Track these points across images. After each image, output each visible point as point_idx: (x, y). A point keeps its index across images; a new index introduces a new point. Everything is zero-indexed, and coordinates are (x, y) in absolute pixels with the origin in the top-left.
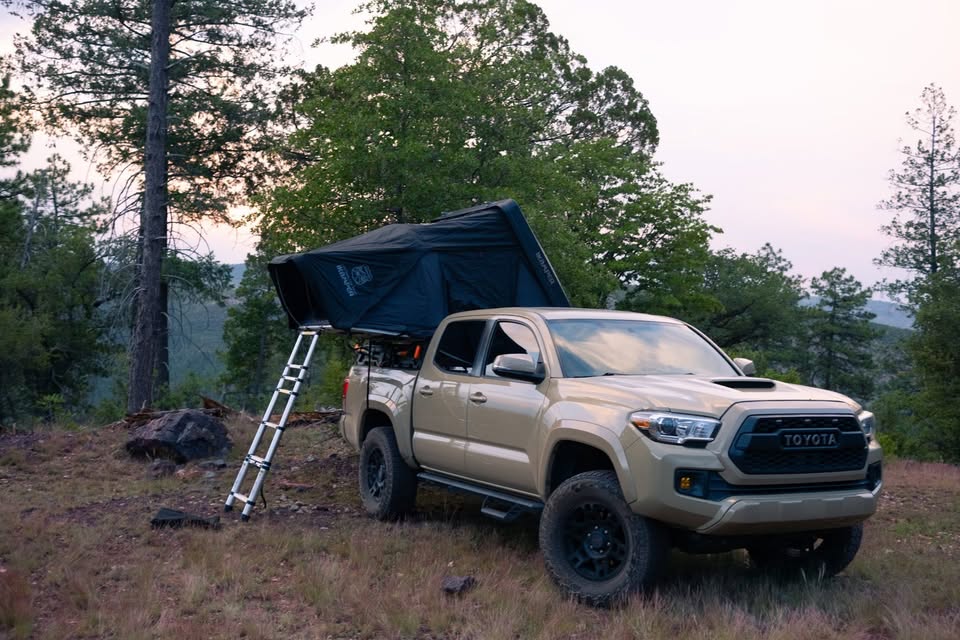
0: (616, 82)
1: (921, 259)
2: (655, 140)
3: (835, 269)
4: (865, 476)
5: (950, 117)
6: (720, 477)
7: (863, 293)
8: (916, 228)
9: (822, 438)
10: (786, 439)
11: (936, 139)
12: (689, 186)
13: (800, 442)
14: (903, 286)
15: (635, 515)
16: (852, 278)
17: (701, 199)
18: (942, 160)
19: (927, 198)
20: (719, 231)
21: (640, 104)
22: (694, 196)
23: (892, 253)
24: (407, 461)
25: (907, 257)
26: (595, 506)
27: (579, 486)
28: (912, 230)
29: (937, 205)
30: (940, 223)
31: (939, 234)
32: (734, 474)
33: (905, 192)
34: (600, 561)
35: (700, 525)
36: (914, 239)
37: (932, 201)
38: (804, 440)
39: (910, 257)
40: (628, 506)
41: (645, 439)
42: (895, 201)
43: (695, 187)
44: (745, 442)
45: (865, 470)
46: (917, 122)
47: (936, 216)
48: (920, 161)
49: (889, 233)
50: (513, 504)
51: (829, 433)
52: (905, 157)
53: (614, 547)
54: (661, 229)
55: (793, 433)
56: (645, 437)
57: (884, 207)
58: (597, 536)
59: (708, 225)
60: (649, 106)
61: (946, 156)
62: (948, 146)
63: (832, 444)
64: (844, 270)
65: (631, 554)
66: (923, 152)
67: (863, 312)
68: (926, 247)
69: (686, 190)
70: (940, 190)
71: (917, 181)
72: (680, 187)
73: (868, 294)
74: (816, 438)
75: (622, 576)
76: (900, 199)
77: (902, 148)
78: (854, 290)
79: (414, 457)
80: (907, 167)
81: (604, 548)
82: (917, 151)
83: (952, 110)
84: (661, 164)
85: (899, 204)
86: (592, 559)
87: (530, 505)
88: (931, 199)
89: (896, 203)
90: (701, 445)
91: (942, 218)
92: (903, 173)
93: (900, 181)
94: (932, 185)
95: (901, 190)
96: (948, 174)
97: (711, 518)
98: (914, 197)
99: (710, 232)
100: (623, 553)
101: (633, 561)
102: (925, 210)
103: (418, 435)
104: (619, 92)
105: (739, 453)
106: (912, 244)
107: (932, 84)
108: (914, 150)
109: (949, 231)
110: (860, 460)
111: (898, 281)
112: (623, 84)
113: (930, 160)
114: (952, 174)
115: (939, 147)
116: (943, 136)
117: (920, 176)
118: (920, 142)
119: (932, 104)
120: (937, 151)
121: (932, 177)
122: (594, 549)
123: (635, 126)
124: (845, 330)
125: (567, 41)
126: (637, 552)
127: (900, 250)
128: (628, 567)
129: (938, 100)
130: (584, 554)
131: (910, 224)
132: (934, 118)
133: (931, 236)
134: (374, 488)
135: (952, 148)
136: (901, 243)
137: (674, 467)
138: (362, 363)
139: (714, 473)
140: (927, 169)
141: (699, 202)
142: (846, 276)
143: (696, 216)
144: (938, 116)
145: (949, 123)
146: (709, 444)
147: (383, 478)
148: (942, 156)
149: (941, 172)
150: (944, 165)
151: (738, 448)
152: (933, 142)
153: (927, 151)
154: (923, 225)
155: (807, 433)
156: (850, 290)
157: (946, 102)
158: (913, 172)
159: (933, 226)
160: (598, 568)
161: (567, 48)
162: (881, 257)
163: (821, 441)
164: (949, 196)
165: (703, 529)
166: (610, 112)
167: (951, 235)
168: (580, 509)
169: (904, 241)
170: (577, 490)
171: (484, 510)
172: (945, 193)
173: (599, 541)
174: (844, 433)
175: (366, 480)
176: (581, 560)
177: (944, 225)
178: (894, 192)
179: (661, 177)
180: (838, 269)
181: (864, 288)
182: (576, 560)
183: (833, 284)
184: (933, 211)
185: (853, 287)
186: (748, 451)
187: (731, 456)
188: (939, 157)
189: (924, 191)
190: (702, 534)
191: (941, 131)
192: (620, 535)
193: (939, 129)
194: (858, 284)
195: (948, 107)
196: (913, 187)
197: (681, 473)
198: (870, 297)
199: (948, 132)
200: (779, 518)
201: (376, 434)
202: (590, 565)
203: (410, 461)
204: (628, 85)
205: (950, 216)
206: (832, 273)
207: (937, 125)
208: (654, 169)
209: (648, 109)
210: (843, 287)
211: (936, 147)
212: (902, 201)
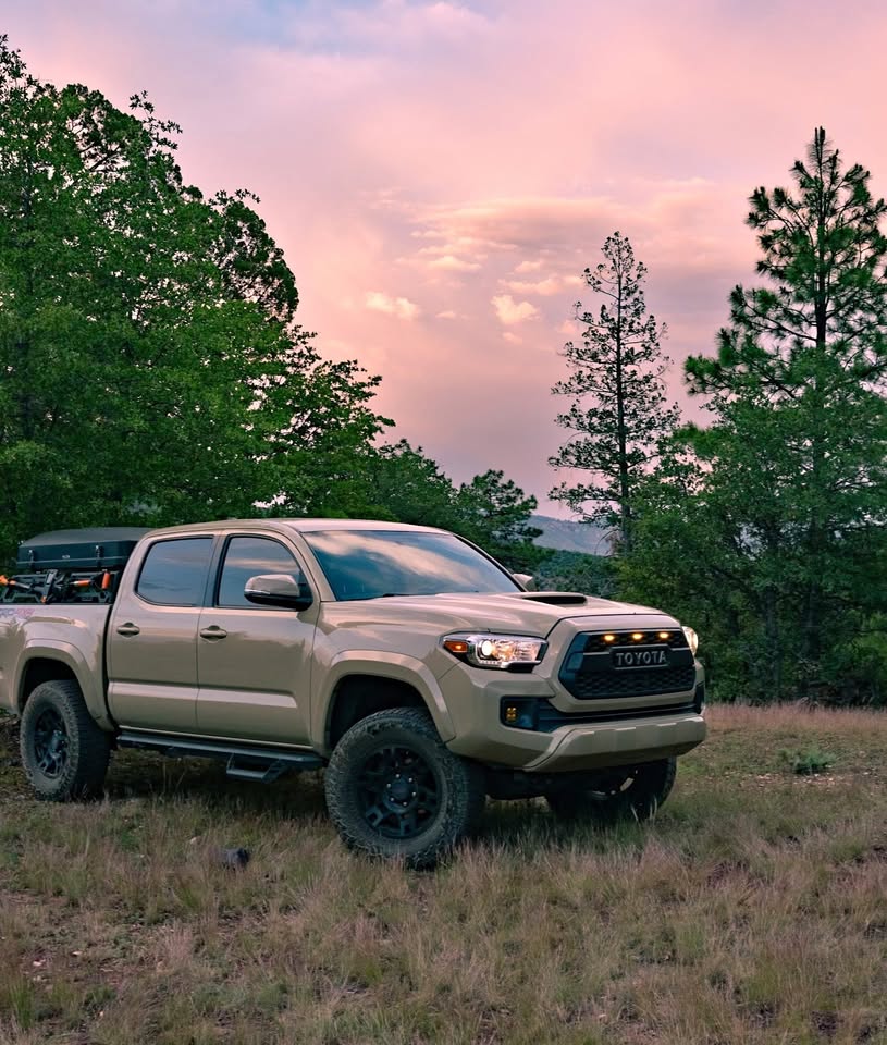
0: (240, 224)
1: (608, 457)
2: (293, 304)
3: (490, 472)
4: (692, 700)
5: (639, 276)
6: (550, 705)
7: (525, 503)
8: (600, 418)
9: (652, 656)
10: (618, 658)
11: (623, 304)
12: (353, 365)
13: (631, 660)
14: (586, 491)
15: (452, 754)
16: (511, 483)
17: (367, 381)
18: (631, 330)
19: (614, 379)
20: (391, 423)
21: (272, 255)
22: (357, 377)
23: (573, 450)
24: (99, 722)
25: (590, 455)
26: (397, 750)
27: (377, 728)
28: (595, 420)
29: (625, 388)
30: (630, 411)
31: (628, 425)
32: (565, 701)
33: (586, 372)
34: (403, 815)
35: (527, 762)
36: (599, 432)
37: (619, 384)
38: (635, 658)
39: (593, 454)
40: (444, 746)
41: (462, 665)
42: (574, 383)
43: (359, 366)
44: (576, 664)
45: (693, 692)
46: (599, 283)
47: (625, 402)
48: (604, 331)
49: (568, 425)
50: (275, 760)
51: (658, 649)
52: (585, 327)
53: (422, 797)
54: (315, 420)
55: (625, 651)
56: (463, 664)
57: (561, 391)
58: (401, 784)
59: (376, 416)
60: (283, 257)
61: (635, 325)
62: (637, 313)
63: (663, 663)
64: (501, 473)
65: (446, 802)
66: (607, 321)
67: (526, 528)
68: (614, 442)
69: (348, 371)
70: (629, 368)
71: (601, 357)
72: (340, 366)
73: (532, 504)
74: (647, 656)
75: (435, 830)
76: (580, 381)
77: (581, 316)
78: (514, 499)
79: (110, 716)
80: (588, 339)
81: (409, 799)
82: (600, 319)
83: (641, 268)
84: (313, 335)
85: (580, 387)
86: (394, 814)
87: (300, 759)
88: (618, 380)
89: (576, 386)
90: (526, 668)
91: (633, 405)
92: (583, 348)
93: (580, 357)
94: (619, 362)
95: (583, 369)
96: (638, 349)
97: (542, 753)
98: (598, 379)
99: (379, 423)
100: (435, 802)
101: (449, 811)
102: (611, 394)
103: (115, 688)
104: (244, 238)
105: (571, 676)
106: (596, 439)
107: (616, 234)
108: (597, 318)
109: (641, 422)
110: (689, 680)
111: (580, 486)
112: (250, 228)
113: (616, 330)
114: (642, 349)
115: (627, 314)
116: (630, 300)
117: (605, 351)
118: (604, 308)
119: (617, 259)
120: (625, 320)
121: (618, 353)
122: (396, 801)
123: (266, 283)
124: (505, 552)
125: (178, 168)
126: (453, 800)
127: (582, 446)
128: (442, 817)
129: (625, 254)
130: (382, 807)
131: (593, 413)
132: (620, 277)
133: (618, 428)
134: (45, 761)
135: (641, 316)
136: (583, 436)
137: (499, 697)
138: (9, 600)
139: (544, 700)
140: (612, 343)
141: (363, 385)
142: (503, 481)
143: (358, 404)
144: (625, 275)
145: (639, 283)
146: (536, 667)
147: (60, 746)
148: (631, 325)
149: (629, 346)
150: (633, 338)
151: (568, 671)
152: (619, 307)
153: (613, 319)
154: (609, 414)
155: (639, 650)
156: (509, 499)
157: (633, 256)
158: (595, 347)
159: (622, 414)
160: (403, 824)
161: (179, 178)
162: (558, 456)
163: (652, 660)
164: (640, 377)
165: (532, 766)
166: (235, 264)
167: (643, 426)
168: (378, 755)
169: (588, 435)
170: (375, 732)
171: (230, 772)
172: (634, 373)
173: (402, 791)
174: (674, 649)
175: (33, 753)
176: (380, 816)
177: (635, 414)
178: (573, 372)
179: (313, 353)
180: (494, 473)
181: (526, 497)
182: (374, 817)
183: (487, 492)
184: (621, 395)
185: (512, 496)
186: (579, 673)
187: (561, 680)
188: (627, 328)
189: (610, 370)
190: (530, 773)
191: (628, 294)
192: (430, 781)
193: (625, 291)
194: (519, 491)
195: (636, 263)
196: (596, 365)
197: (507, 702)
198: (534, 508)
199: (637, 295)
200: (614, 749)
201: (49, 689)
202: (391, 821)
203: (103, 722)
204: (257, 227)
205: (642, 402)
206: (485, 477)
207: (623, 286)
208: (304, 343)
209: (283, 261)
210: (499, 495)
211: (623, 314)
212: (583, 383)
